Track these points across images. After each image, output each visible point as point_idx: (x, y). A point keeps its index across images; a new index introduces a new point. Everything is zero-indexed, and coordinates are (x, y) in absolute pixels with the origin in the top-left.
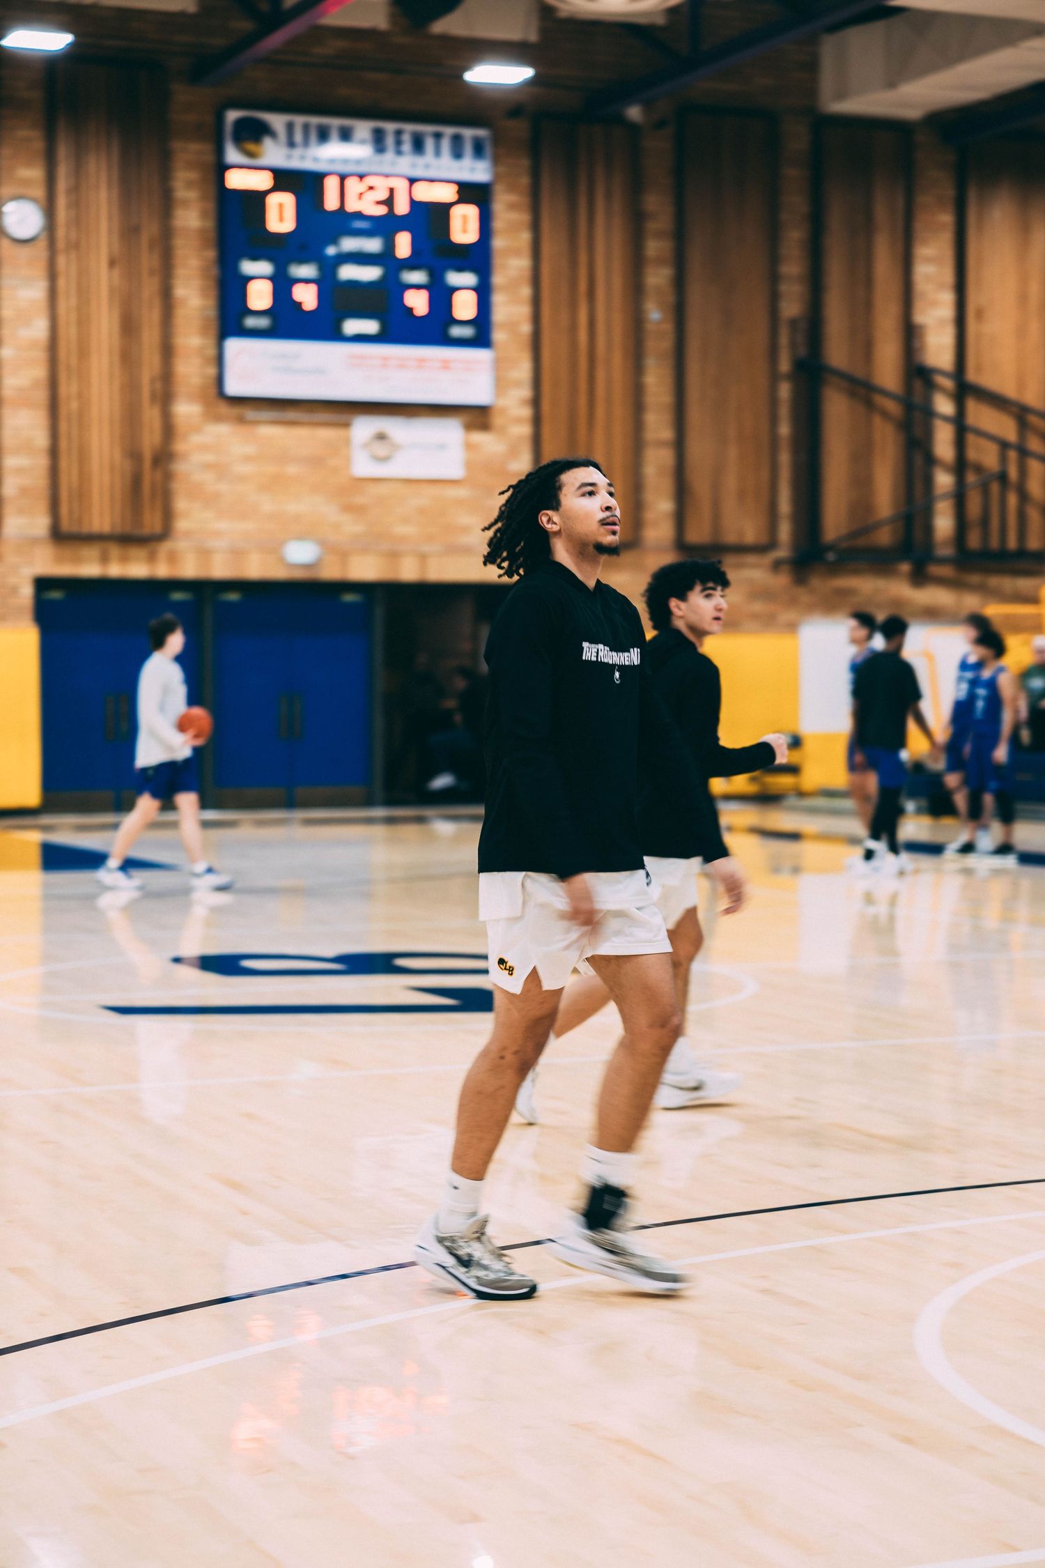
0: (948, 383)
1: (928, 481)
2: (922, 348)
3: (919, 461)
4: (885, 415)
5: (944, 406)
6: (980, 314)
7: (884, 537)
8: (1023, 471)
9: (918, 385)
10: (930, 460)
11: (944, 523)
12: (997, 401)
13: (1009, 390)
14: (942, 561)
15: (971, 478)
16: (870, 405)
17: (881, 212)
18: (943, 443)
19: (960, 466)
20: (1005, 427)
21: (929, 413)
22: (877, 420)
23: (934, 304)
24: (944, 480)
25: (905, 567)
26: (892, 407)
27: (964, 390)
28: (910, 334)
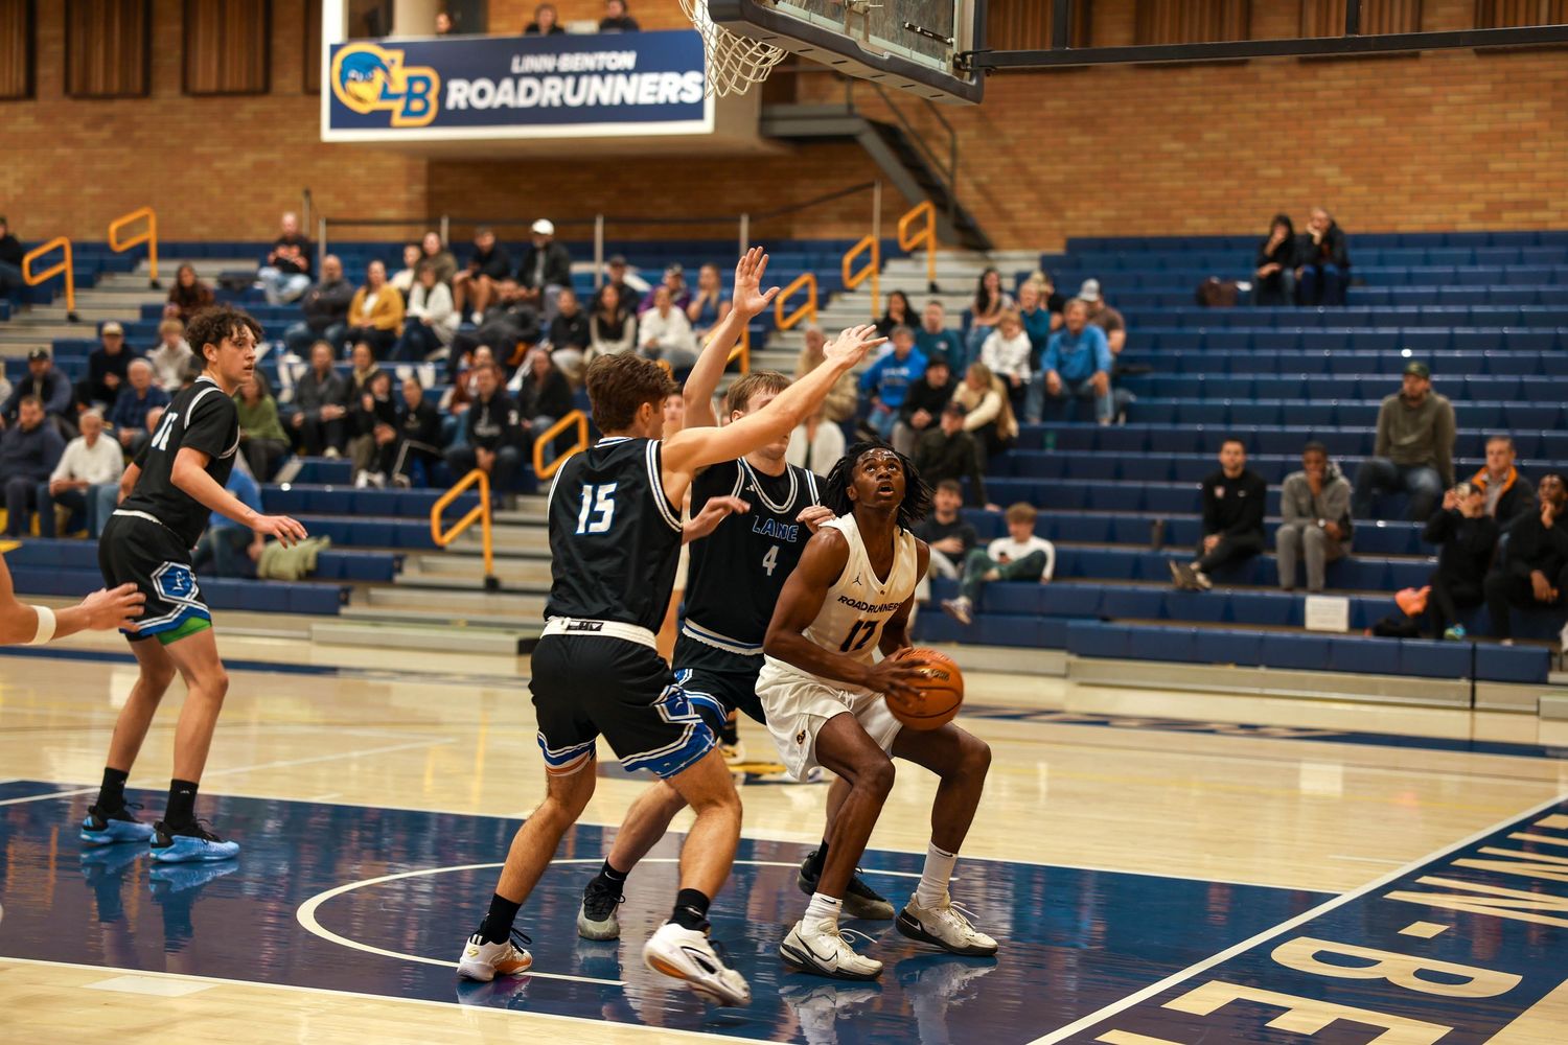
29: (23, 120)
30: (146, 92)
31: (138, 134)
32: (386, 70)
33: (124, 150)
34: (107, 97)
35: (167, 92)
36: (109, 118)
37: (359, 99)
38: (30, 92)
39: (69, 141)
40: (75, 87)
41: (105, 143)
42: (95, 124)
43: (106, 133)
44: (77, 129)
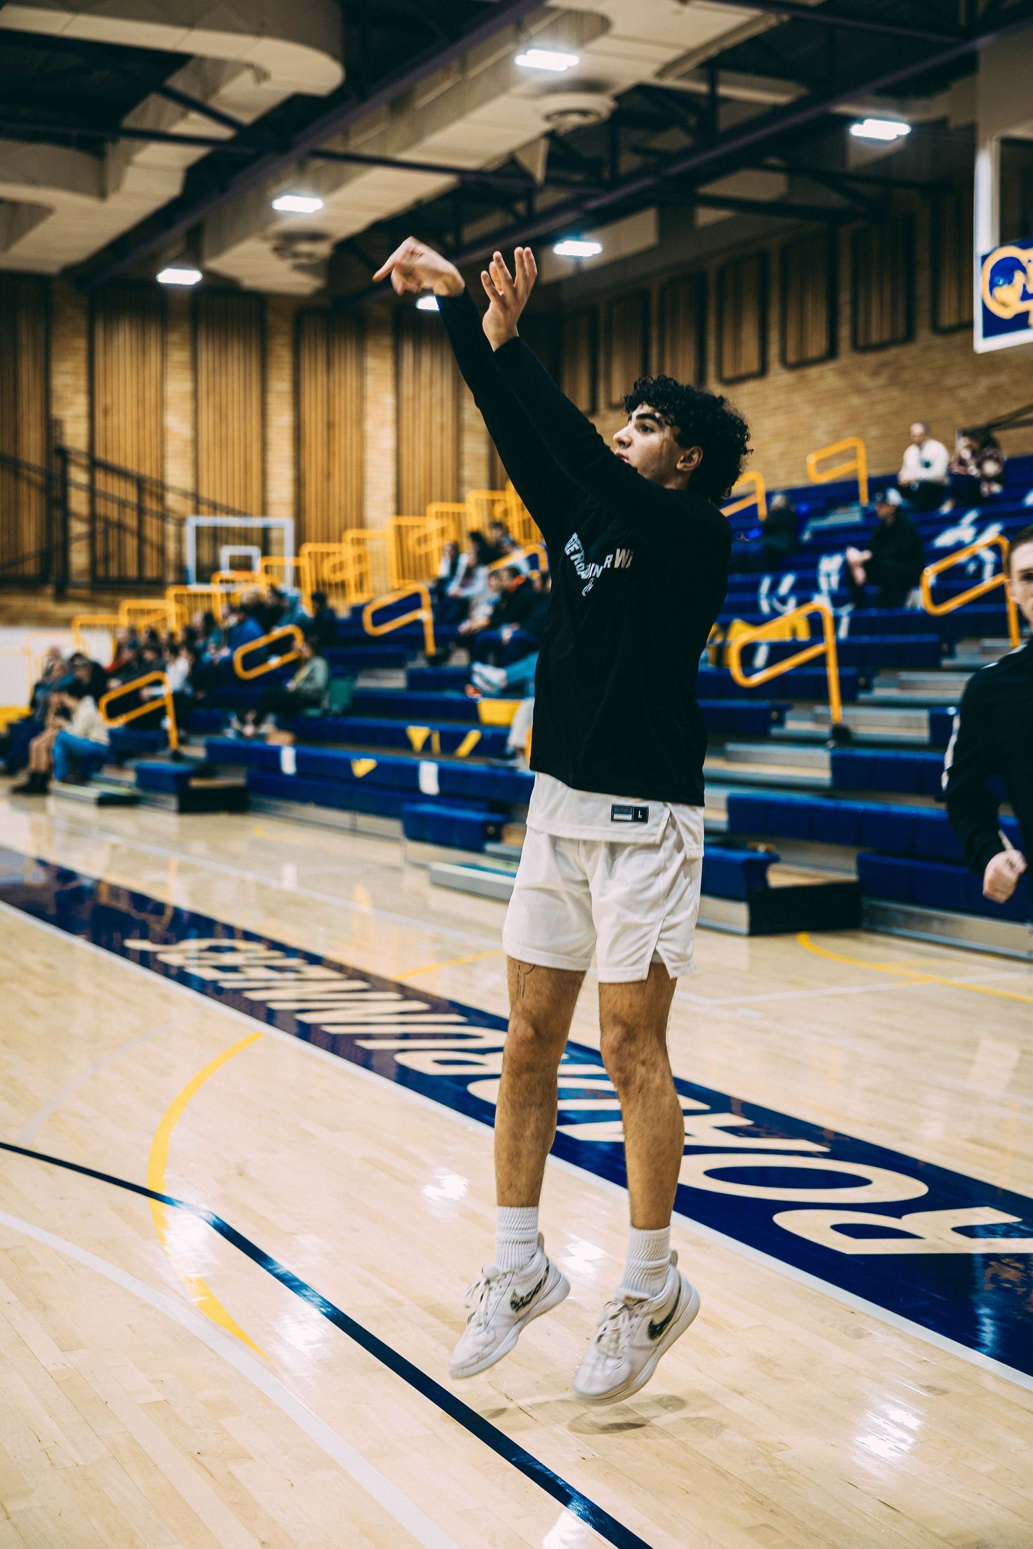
0: (84, 461)
1: (65, 528)
2: (62, 434)
3: (58, 514)
4: (29, 482)
5: (78, 476)
6: (106, 412)
7: (30, 568)
8: (141, 523)
9: (57, 462)
10: (67, 514)
11: (79, 558)
12: (122, 474)
13: (131, 465)
14: (78, 586)
15: (100, 526)
16: (17, 475)
17: (25, 338)
18: (78, 501)
19: (92, 518)
20: (129, 493)
21: (65, 483)
22: (24, 487)
23: (71, 404)
24: (78, 527)
25: (49, 590)
26: (37, 478)
27: (94, 465)
28: (51, 426)
29: (826, 377)
30: (909, 336)
31: (907, 375)
32: (1024, 270)
33: (895, 392)
34: (882, 346)
35: (924, 334)
36: (884, 365)
37: (1004, 305)
38: (831, 353)
39: (859, 390)
40: (861, 342)
41: (884, 387)
42: (875, 373)
43: (882, 379)
44: (865, 380)
